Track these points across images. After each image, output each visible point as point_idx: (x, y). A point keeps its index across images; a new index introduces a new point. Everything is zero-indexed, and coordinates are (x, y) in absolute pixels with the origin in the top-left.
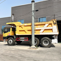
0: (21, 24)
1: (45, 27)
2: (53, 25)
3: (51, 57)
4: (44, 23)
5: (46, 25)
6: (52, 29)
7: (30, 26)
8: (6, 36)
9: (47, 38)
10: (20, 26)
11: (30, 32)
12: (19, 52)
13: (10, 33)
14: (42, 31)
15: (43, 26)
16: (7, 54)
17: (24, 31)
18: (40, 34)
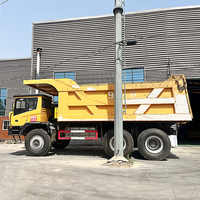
0: (76, 86)
1: (153, 98)
2: (176, 91)
3: (189, 190)
4: (148, 85)
5: (157, 92)
6: (173, 104)
7: (105, 92)
8: (21, 123)
9: (158, 131)
10: (70, 93)
11: (105, 112)
12: (82, 180)
13: (37, 114)
14: (142, 109)
15: (147, 94)
16: (47, 191)
17: (85, 107)
18: (137, 119)
